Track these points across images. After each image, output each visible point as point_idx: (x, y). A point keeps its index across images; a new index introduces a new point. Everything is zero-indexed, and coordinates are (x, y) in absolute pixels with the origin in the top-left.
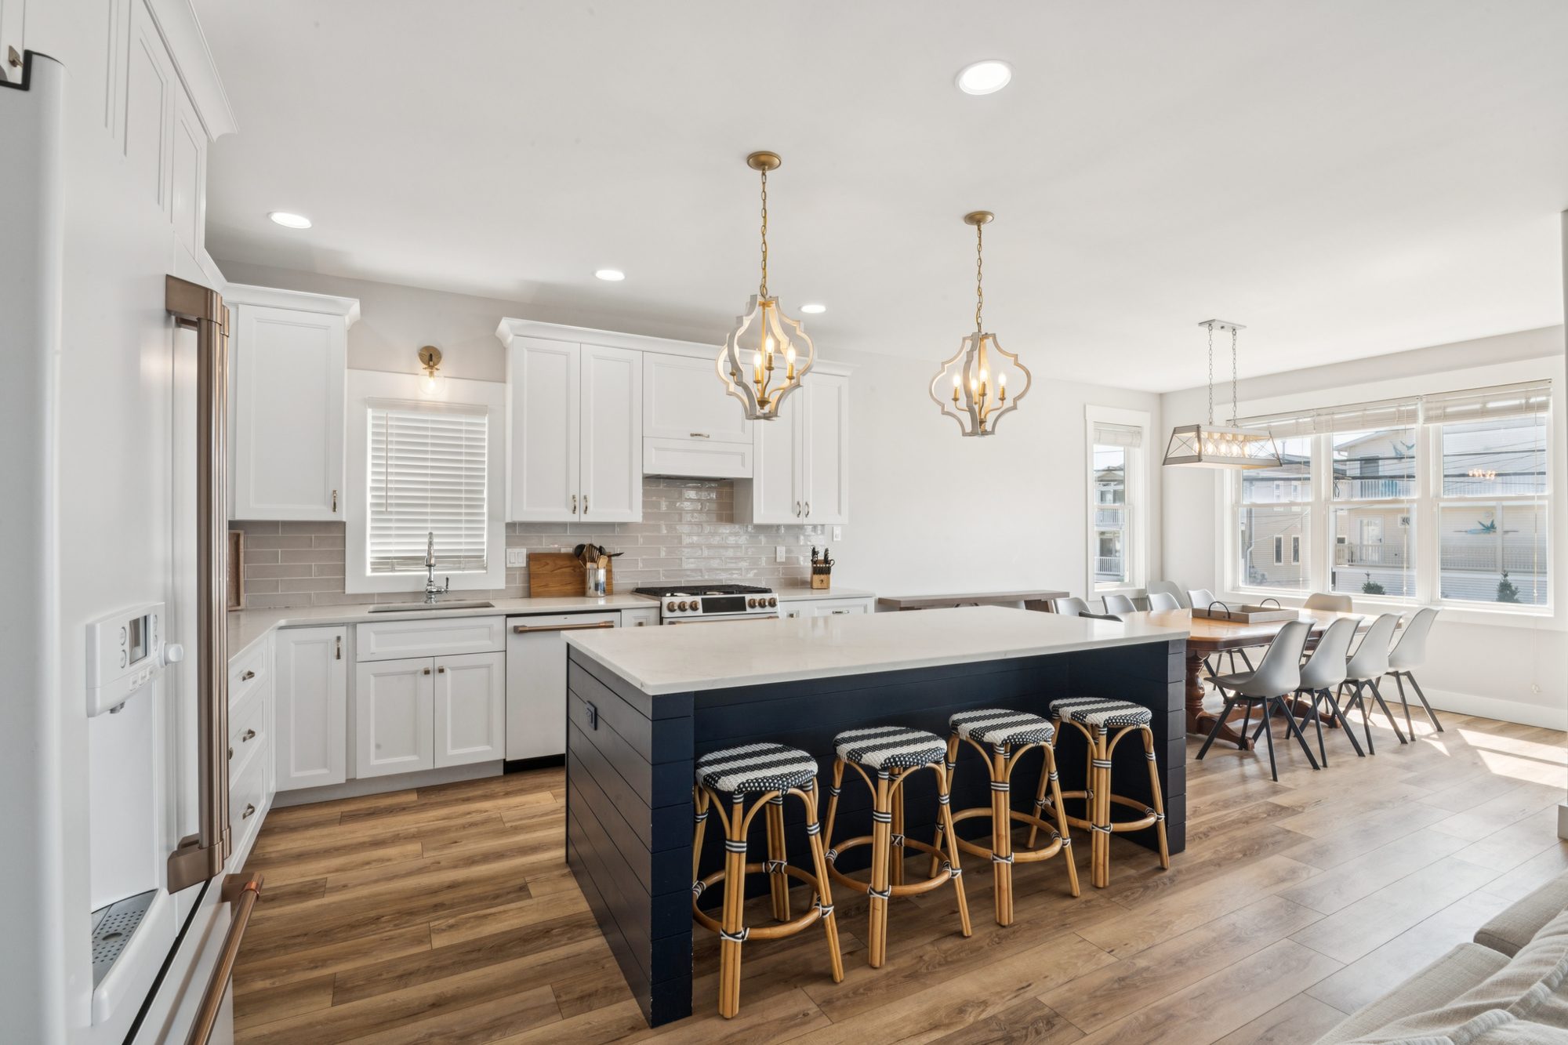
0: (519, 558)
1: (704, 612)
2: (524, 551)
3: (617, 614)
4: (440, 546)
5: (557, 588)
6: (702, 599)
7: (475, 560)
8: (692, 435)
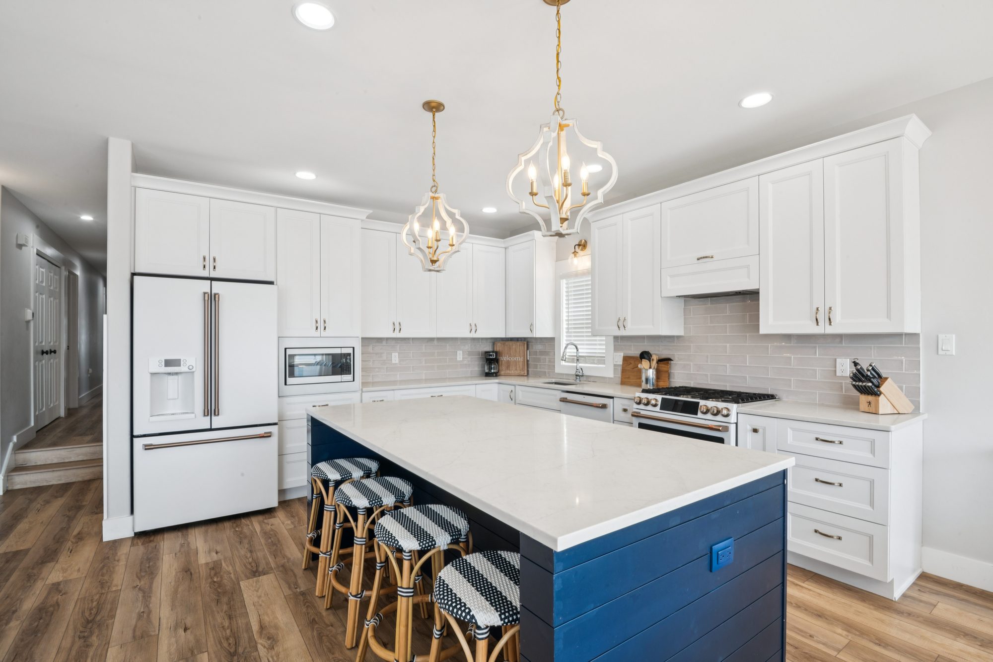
0: (619, 359)
1: (661, 409)
2: (622, 355)
3: (611, 400)
4: (583, 351)
5: (634, 380)
6: (662, 398)
7: (601, 360)
8: (698, 259)
